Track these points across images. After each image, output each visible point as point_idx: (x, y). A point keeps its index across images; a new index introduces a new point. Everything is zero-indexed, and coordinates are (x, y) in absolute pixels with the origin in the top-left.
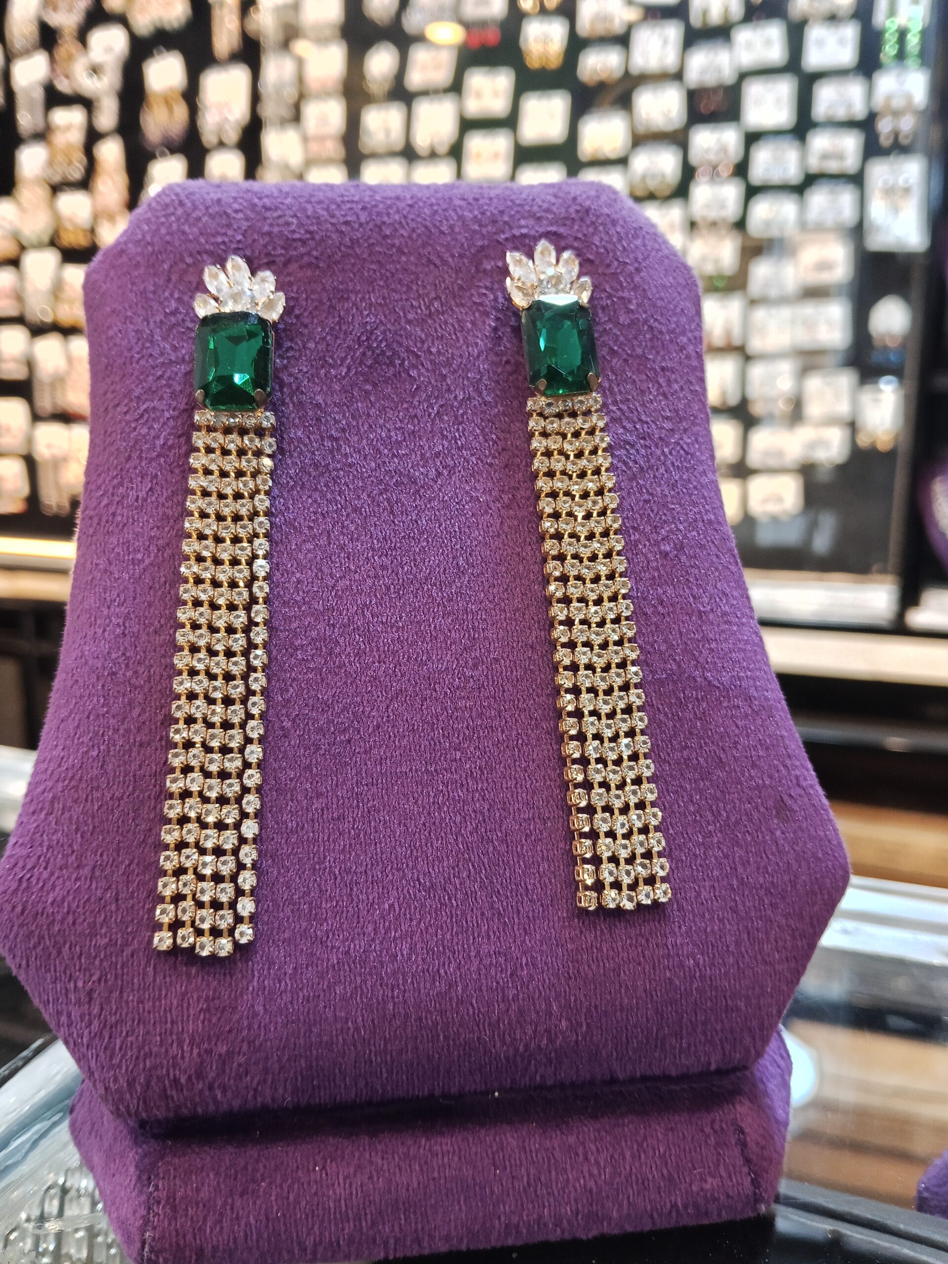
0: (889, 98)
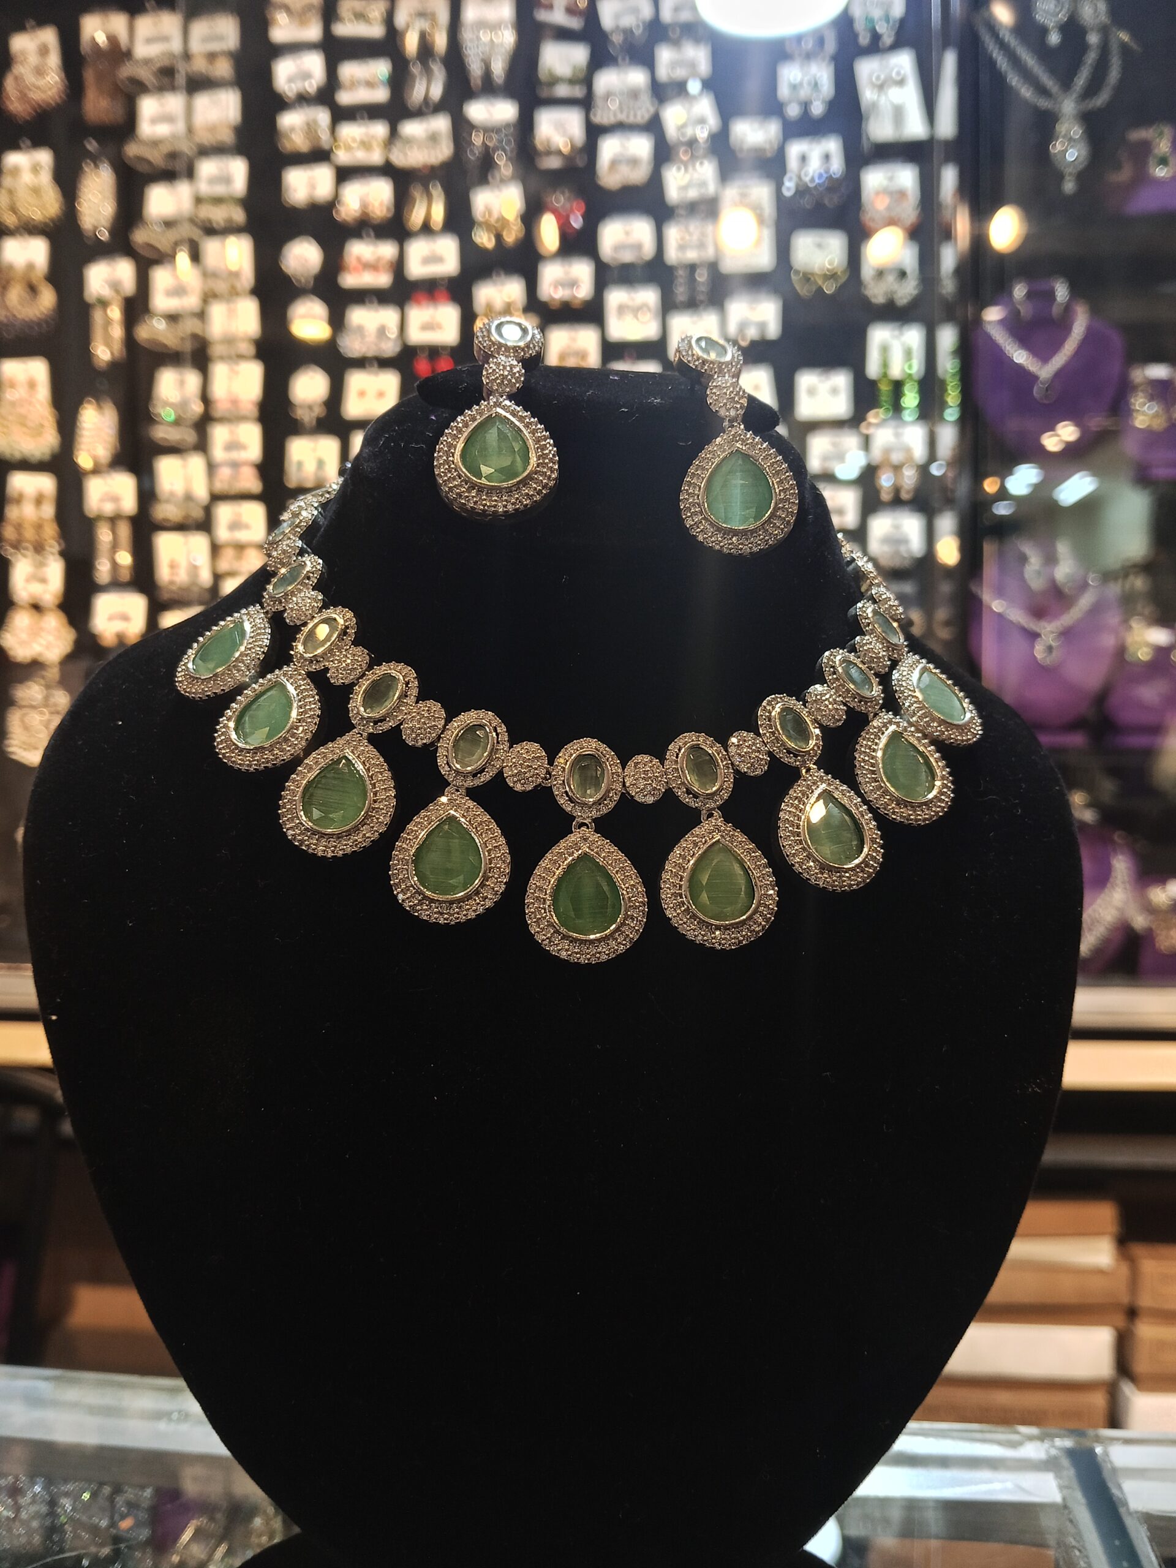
0: (887, 451)
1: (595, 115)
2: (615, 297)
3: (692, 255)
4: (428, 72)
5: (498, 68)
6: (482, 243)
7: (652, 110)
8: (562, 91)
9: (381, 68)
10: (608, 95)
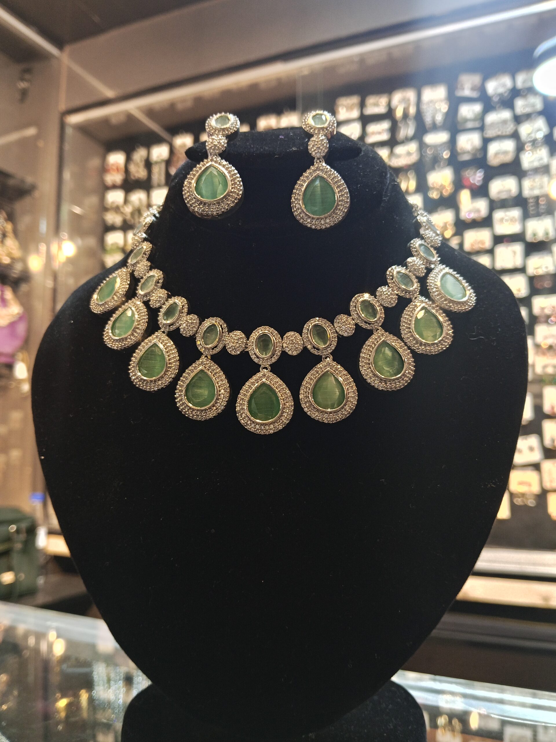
1: (486, 134)
2: (498, 215)
3: (537, 192)
4: (407, 125)
5: (439, 118)
6: (433, 197)
7: (514, 128)
8: (470, 125)
9: (385, 125)
10: (493, 124)
